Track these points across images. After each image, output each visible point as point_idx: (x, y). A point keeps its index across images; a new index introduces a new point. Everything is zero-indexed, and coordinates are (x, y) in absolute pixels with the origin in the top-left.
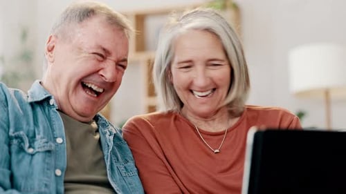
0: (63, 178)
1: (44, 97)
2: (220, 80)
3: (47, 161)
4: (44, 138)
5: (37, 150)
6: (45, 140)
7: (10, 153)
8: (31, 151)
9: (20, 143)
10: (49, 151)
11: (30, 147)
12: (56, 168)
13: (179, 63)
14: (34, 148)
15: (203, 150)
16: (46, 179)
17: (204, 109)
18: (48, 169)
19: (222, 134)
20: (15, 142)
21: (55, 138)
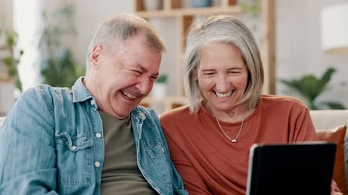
0: (101, 169)
1: (87, 98)
2: (239, 84)
3: (87, 156)
4: (84, 136)
5: (79, 148)
6: (84, 138)
7: (56, 152)
8: (74, 148)
9: (64, 142)
10: (89, 148)
11: (73, 145)
12: (95, 161)
13: (203, 71)
14: (76, 146)
15: (223, 140)
16: (88, 174)
17: (225, 106)
18: (89, 164)
19: (239, 124)
20: (60, 141)
21: (95, 133)
